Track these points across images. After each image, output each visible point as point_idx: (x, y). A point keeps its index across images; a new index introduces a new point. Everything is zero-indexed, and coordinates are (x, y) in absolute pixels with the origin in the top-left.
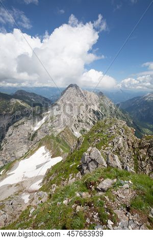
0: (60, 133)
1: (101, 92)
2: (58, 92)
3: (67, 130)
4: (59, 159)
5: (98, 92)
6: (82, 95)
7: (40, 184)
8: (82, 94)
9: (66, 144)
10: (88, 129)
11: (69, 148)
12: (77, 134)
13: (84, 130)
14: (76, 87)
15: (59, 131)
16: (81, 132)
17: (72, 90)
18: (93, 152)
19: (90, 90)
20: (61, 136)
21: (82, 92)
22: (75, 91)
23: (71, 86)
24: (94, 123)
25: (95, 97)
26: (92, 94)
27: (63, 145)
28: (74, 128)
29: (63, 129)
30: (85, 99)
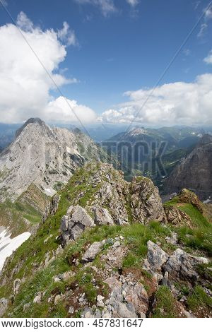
0: (22, 196)
1: (77, 129)
2: (12, 132)
3: (33, 189)
5: (74, 128)
6: (49, 134)
8: (50, 132)
9: (35, 211)
10: (66, 182)
11: (40, 214)
12: (50, 191)
13: (59, 185)
14: (40, 122)
15: (20, 192)
16: (55, 188)
17: (32, 126)
18: (77, 212)
19: (62, 127)
20: (23, 200)
21: (50, 129)
22: (39, 128)
23: (31, 121)
24: (72, 171)
25: (69, 135)
26: (66, 131)
27: (29, 213)
28: (43, 184)
29: (26, 188)
30: (56, 139)
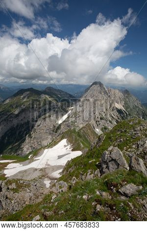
0: (82, 129)
1: (127, 90)
2: (83, 89)
3: (88, 126)
4: (78, 153)
5: (124, 90)
6: (105, 92)
7: (60, 173)
8: (106, 91)
9: (87, 140)
10: (110, 128)
11: (89, 144)
12: (98, 131)
13: (105, 128)
14: (101, 84)
15: (81, 126)
16: (102, 130)
17: (96, 87)
18: (114, 151)
19: (115, 88)
20: (82, 131)
21: (106, 89)
22: (99, 88)
23: (95, 83)
24: (117, 122)
25: (119, 94)
26: (117, 91)
27: (83, 140)
28: (95, 125)
29: (84, 125)
30: (109, 96)
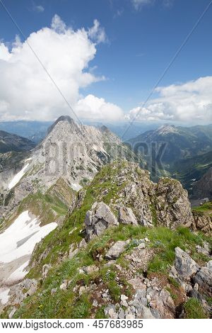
0: (51, 189)
1: (104, 126)
2: (44, 128)
3: (61, 183)
4: (52, 226)
5: (101, 126)
6: (78, 131)
7: (26, 269)
8: (78, 129)
9: (62, 203)
10: (91, 179)
11: (66, 207)
12: (76, 186)
13: (85, 181)
14: (70, 120)
15: (50, 185)
16: (81, 183)
17: (63, 124)
18: (100, 208)
19: (89, 124)
20: (52, 192)
21: (79, 126)
22: (68, 125)
23: (61, 118)
25: (96, 133)
26: (93, 129)
27: (57, 205)
28: (70, 179)
29: (54, 182)
30: (84, 136)
